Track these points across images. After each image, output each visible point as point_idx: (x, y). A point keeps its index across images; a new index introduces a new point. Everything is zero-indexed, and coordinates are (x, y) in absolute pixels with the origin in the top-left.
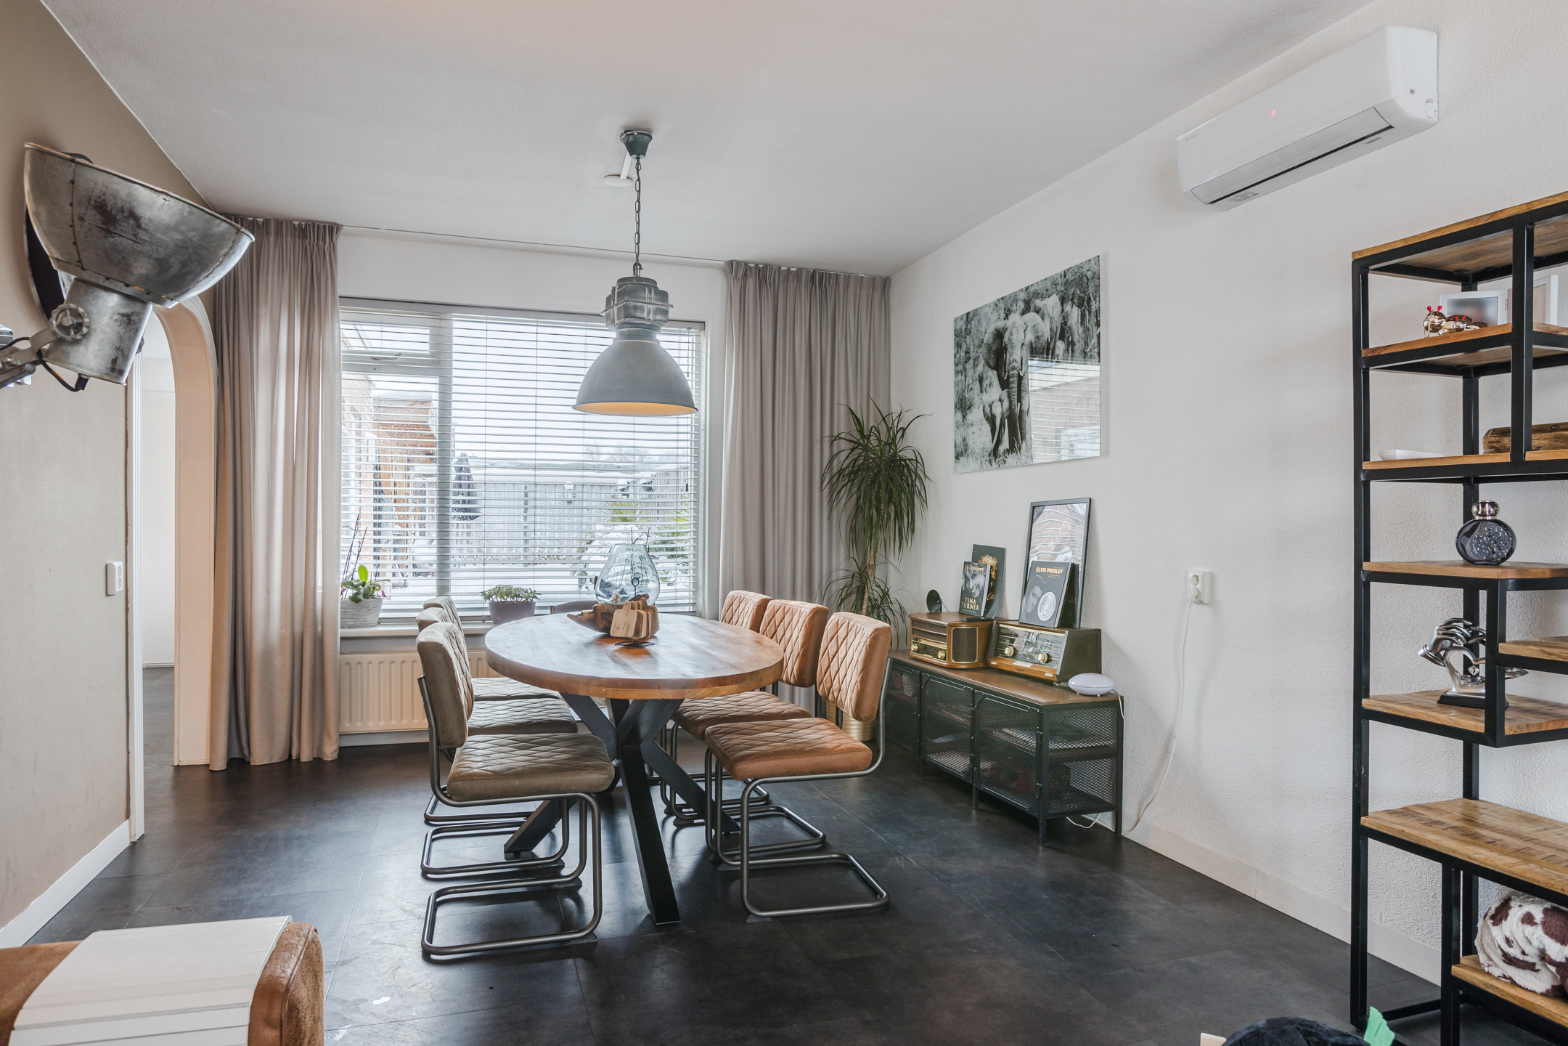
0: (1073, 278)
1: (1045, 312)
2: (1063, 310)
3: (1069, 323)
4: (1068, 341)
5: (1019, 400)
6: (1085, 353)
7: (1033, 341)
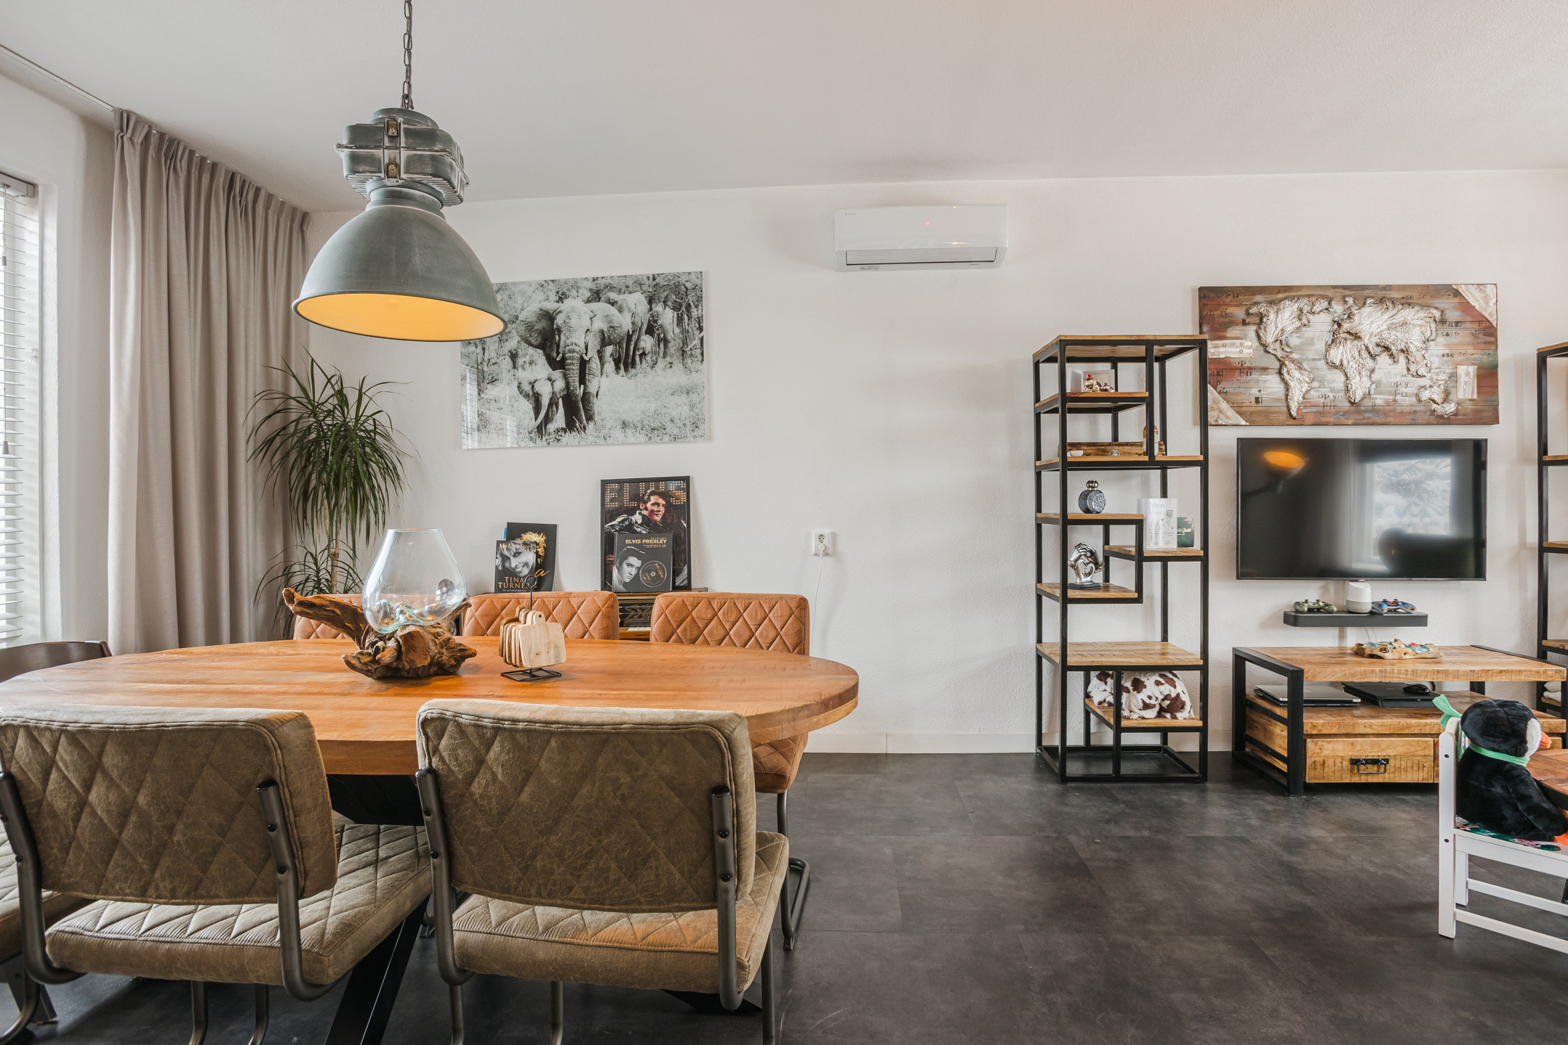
0: (665, 283)
1: (624, 305)
2: (651, 309)
3: (660, 322)
4: (659, 338)
5: (583, 380)
6: (684, 351)
7: (605, 330)
